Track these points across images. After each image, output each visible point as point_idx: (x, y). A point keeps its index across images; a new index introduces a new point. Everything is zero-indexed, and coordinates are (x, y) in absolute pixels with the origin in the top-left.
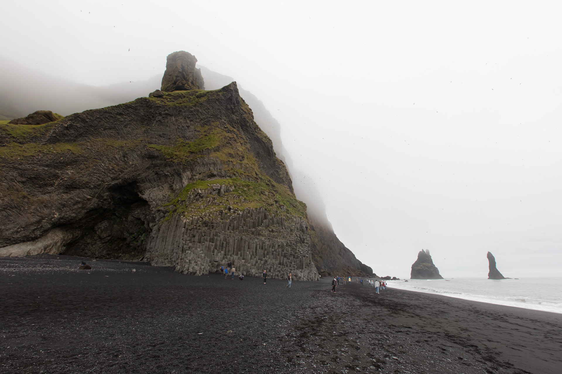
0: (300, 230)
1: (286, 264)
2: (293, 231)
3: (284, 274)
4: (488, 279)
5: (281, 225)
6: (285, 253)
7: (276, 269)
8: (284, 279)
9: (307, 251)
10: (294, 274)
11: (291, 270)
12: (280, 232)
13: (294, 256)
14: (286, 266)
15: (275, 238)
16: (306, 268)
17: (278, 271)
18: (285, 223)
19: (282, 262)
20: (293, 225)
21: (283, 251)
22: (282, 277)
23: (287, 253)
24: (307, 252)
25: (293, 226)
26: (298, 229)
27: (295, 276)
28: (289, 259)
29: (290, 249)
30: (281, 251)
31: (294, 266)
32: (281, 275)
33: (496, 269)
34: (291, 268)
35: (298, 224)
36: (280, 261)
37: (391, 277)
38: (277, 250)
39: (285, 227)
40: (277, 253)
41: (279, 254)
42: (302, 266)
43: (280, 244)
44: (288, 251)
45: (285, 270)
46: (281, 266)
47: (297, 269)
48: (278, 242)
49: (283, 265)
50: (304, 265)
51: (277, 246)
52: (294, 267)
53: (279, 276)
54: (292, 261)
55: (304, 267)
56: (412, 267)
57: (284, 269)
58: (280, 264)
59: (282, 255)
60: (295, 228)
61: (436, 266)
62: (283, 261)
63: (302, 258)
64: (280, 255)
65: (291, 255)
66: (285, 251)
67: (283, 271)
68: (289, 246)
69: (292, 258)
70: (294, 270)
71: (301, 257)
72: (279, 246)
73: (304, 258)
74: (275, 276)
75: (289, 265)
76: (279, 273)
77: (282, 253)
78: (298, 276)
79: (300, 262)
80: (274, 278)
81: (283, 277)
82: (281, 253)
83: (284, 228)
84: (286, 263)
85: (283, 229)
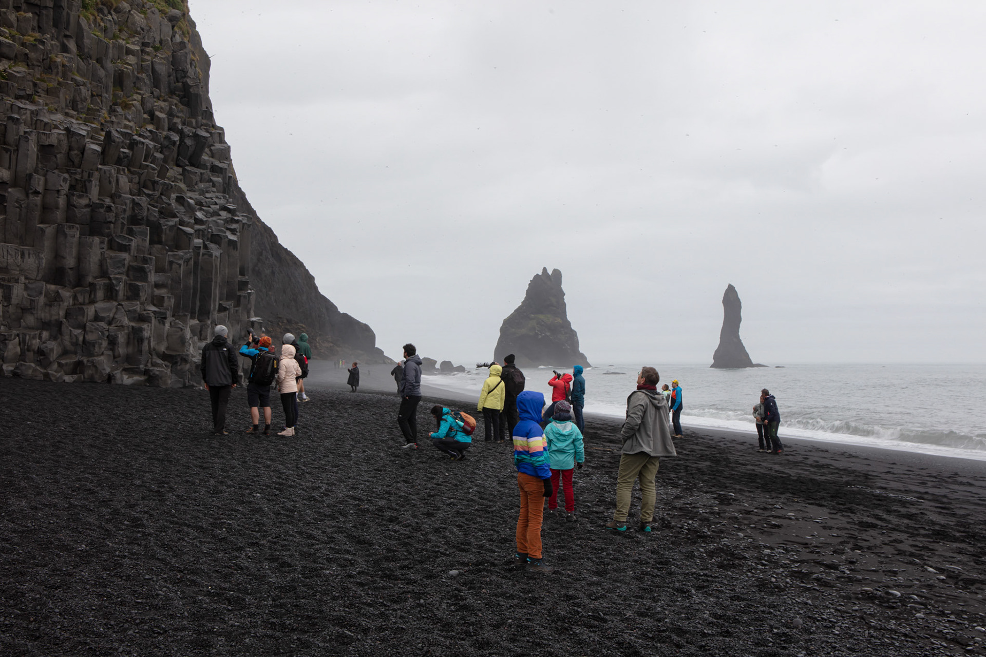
0: (172, 93)
1: (101, 282)
2: (128, 83)
3: (87, 347)
4: (712, 366)
5: (56, 25)
6: (93, 207)
7: (25, 310)
8: (92, 380)
9: (224, 208)
10: (162, 348)
11: (142, 319)
12: (49, 67)
13: (156, 229)
14: (100, 294)
15: (18, 98)
16: (222, 309)
17: (45, 325)
18: (83, 22)
19: (70, 262)
20: (129, 52)
21: (79, 187)
22: (78, 368)
23: (109, 208)
24: (224, 214)
25: (131, 59)
26: (156, 83)
27: (164, 357)
28: (125, 248)
29: (124, 180)
30: (66, 187)
31: (157, 292)
32: (65, 353)
33: (738, 337)
34: (137, 306)
35: (156, 49)
36: (57, 256)
37: (435, 362)
38: (39, 183)
39: (80, 47)
40: (38, 199)
41: (46, 208)
42: (206, 295)
43: (53, 140)
44: (112, 197)
45: (97, 318)
46: (66, 294)
47: (177, 312)
48: (36, 123)
49: (79, 280)
50: (216, 292)
51: (33, 147)
52: (158, 301)
53: (53, 356)
54: (145, 261)
55: (214, 305)
56: (502, 330)
57: (91, 311)
58: (57, 275)
59: (70, 218)
60: (142, 69)
61: (573, 327)
62: (80, 259)
63: (205, 247)
64: (59, 215)
65: (134, 220)
66: (94, 192)
67: (83, 327)
68: (119, 162)
69: (139, 241)
70: (162, 318)
71: (198, 241)
72: (46, 150)
73: (216, 251)
74: (22, 357)
75: (121, 288)
76: (53, 338)
77: (70, 205)
78: (185, 360)
79: (195, 274)
80: (15, 374)
81: (79, 364)
82: (62, 201)
83: (72, 45)
84: (104, 274)
85: (65, 49)
